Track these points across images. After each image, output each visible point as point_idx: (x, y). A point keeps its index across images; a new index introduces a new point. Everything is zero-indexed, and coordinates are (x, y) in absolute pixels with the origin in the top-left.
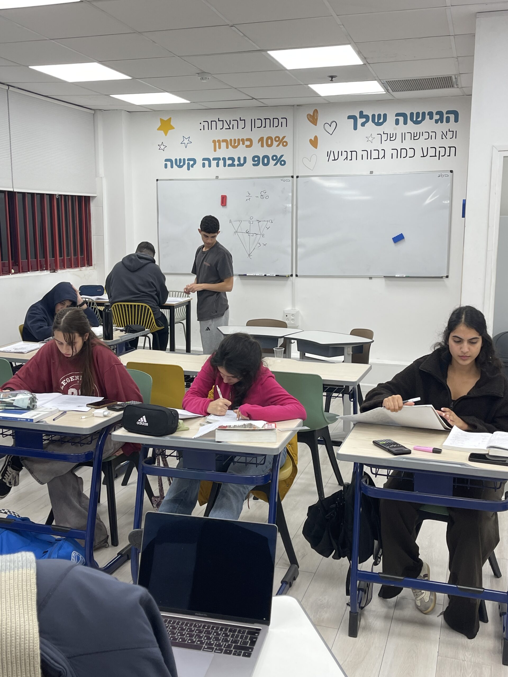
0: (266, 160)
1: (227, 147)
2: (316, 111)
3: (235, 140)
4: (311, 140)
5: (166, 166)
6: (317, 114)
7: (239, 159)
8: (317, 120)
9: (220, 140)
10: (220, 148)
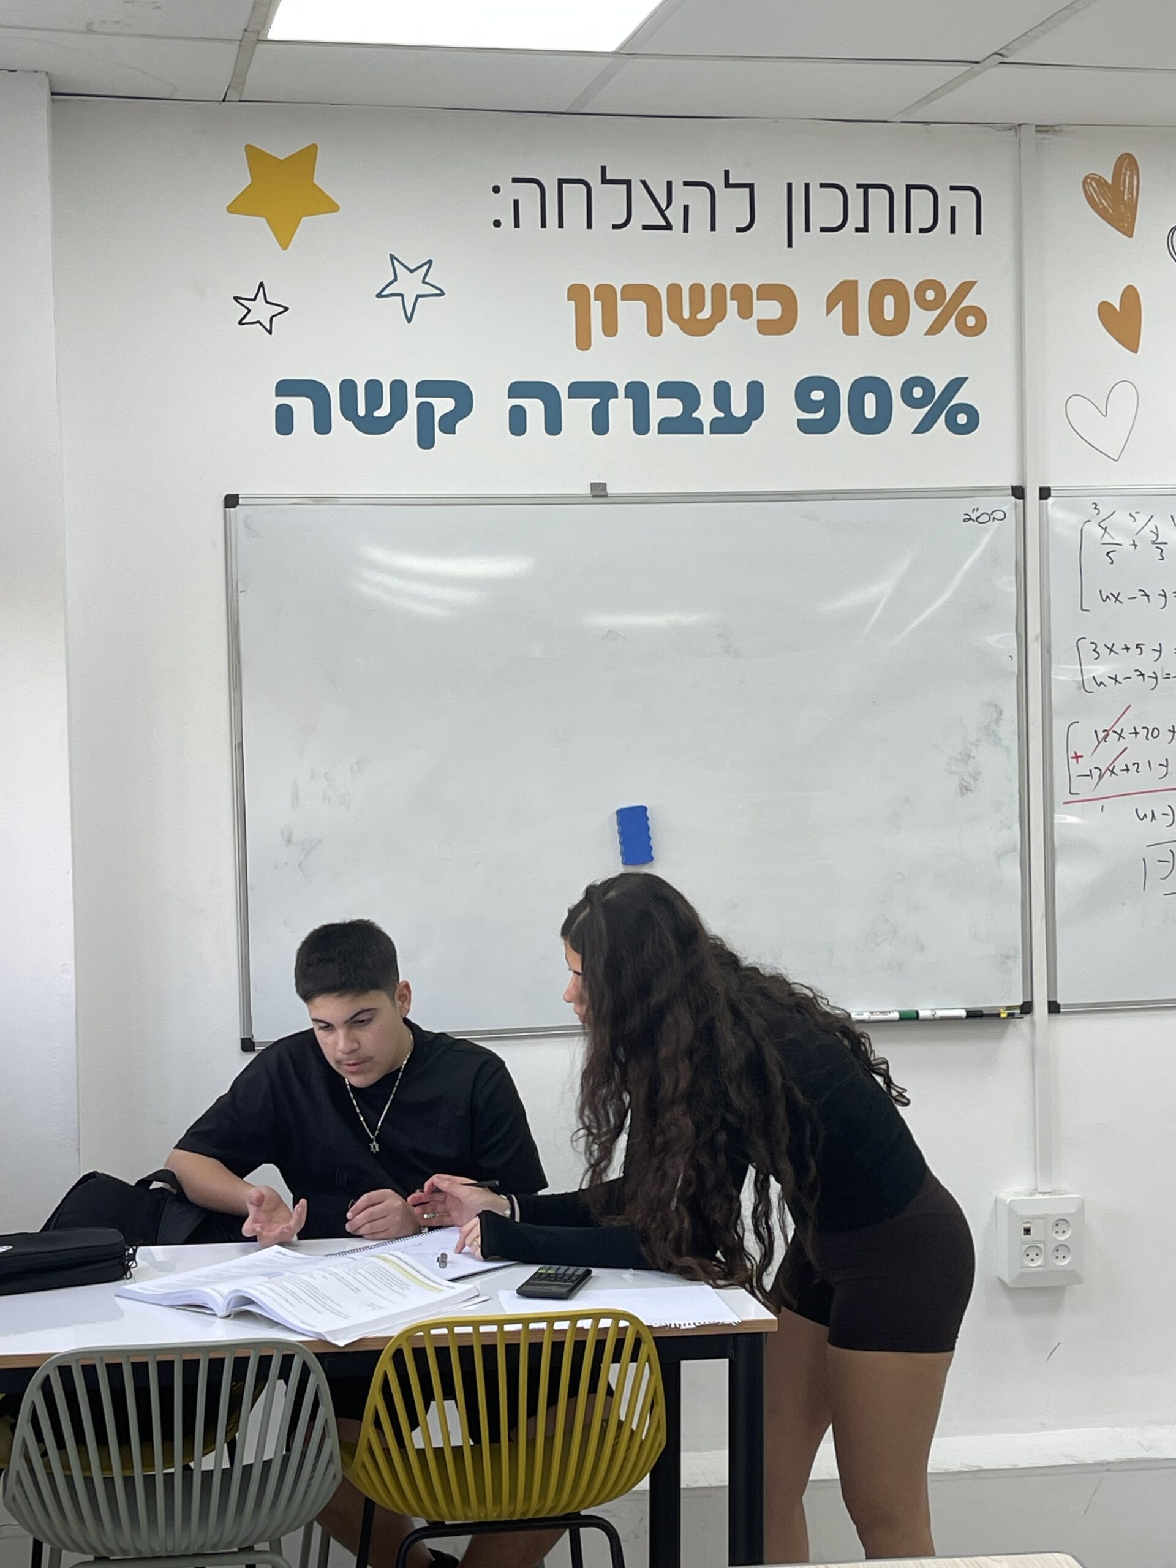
0: (870, 400)
1: (655, 329)
2: (1127, 164)
3: (697, 290)
4: (1105, 309)
5: (284, 422)
6: (1131, 177)
7: (722, 391)
8: (1133, 206)
9: (610, 289)
10: (610, 328)
